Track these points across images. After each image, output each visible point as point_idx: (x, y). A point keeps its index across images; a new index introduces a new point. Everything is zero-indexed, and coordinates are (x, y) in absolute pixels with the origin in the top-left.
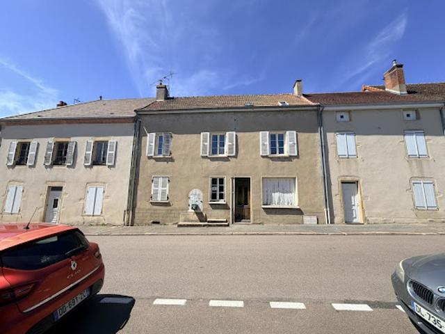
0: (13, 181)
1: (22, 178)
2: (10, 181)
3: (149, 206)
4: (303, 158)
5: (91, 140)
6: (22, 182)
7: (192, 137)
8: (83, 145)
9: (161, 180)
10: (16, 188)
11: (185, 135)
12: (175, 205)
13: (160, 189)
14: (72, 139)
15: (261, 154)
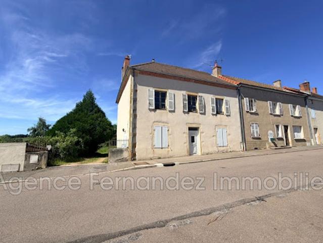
0: (157, 122)
1: (165, 120)
2: (154, 122)
3: (252, 140)
4: (303, 117)
5: (214, 97)
6: (166, 123)
7: (264, 103)
8: (208, 99)
9: (254, 125)
10: (162, 128)
11: (261, 102)
12: (263, 139)
13: (255, 130)
14: (200, 94)
15: (291, 115)
